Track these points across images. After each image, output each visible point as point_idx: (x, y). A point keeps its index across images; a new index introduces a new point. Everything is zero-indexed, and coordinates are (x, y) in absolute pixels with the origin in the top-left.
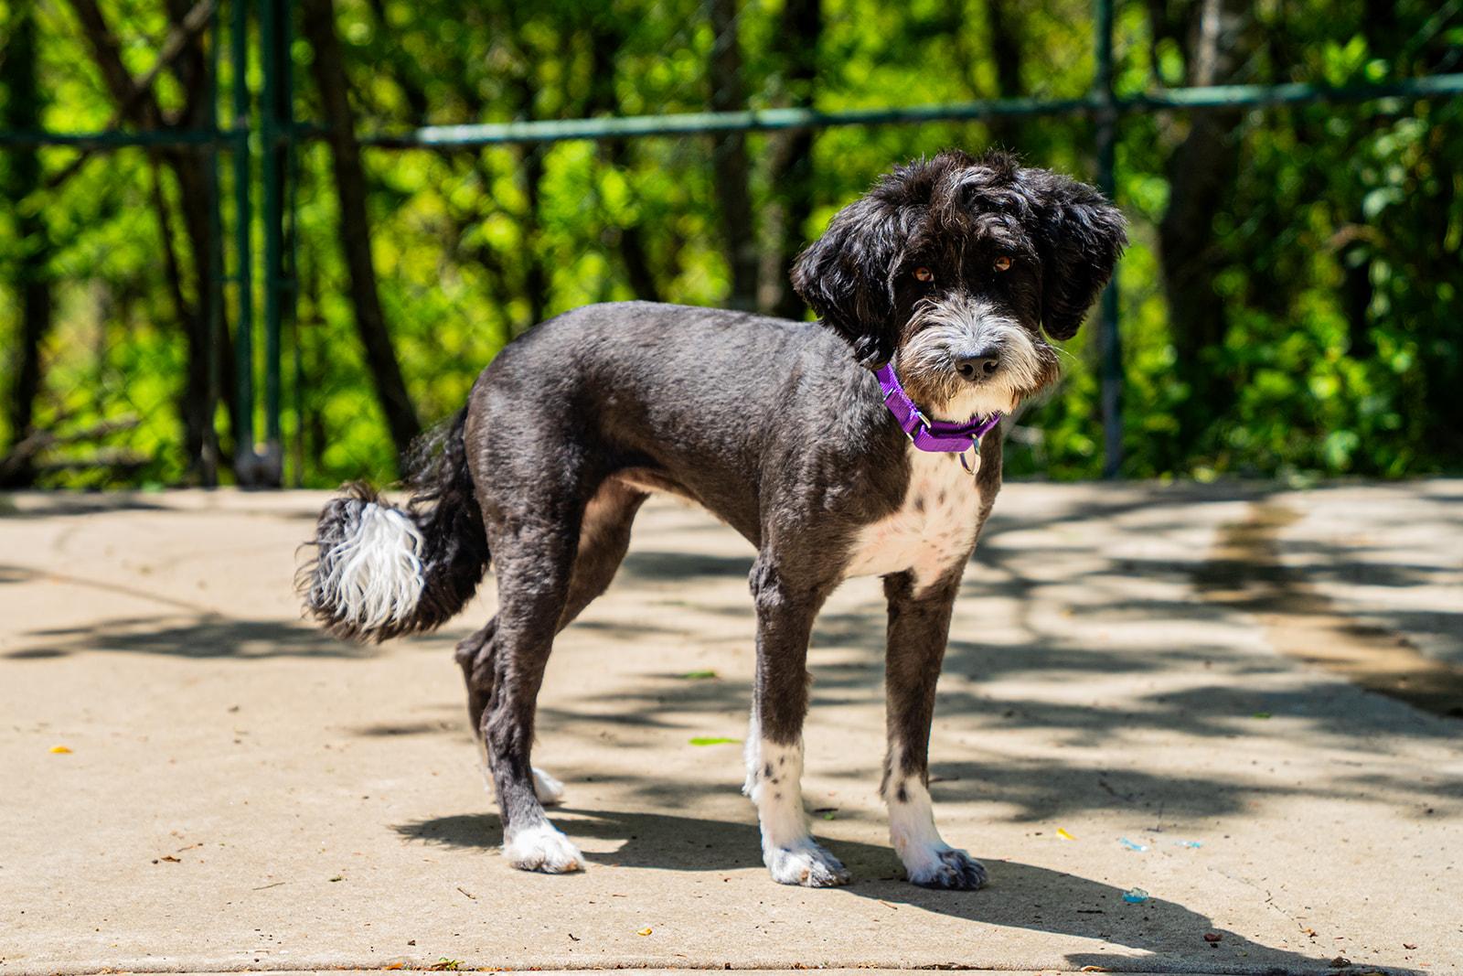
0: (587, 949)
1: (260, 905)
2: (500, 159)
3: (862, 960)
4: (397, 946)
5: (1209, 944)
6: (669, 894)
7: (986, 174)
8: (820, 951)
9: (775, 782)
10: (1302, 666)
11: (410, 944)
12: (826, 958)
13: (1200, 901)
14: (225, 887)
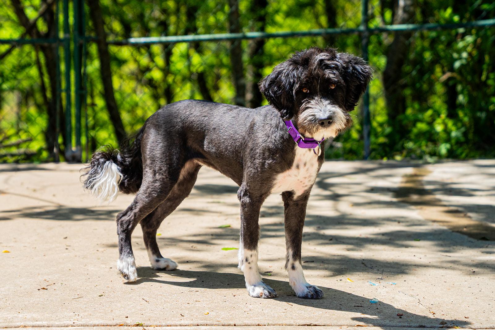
0: (187, 319)
1: (75, 304)
2: (156, 49)
3: (280, 323)
4: (122, 318)
5: (398, 317)
6: (215, 301)
7: (327, 56)
8: (266, 320)
9: (249, 263)
10: (431, 223)
11: (126, 317)
12: (268, 322)
13: (396, 303)
14: (63, 298)
